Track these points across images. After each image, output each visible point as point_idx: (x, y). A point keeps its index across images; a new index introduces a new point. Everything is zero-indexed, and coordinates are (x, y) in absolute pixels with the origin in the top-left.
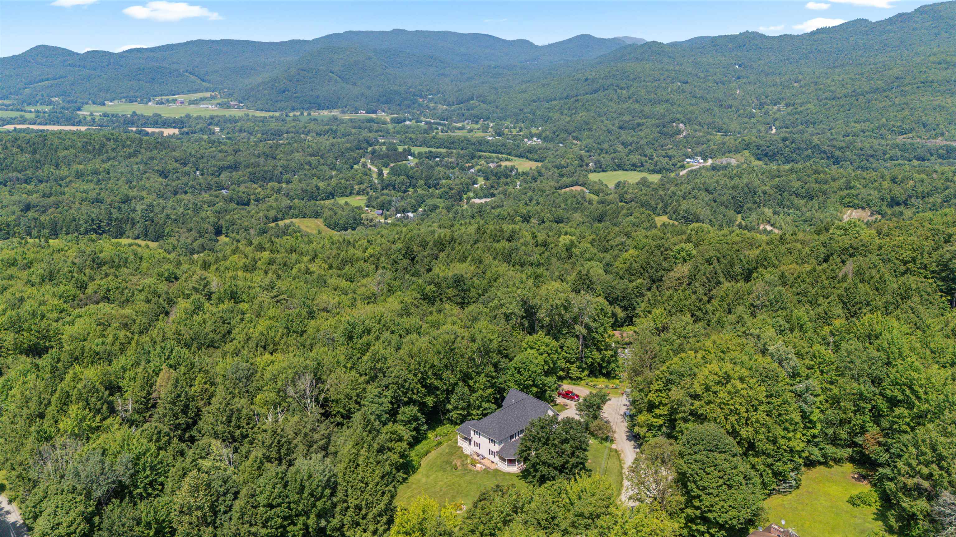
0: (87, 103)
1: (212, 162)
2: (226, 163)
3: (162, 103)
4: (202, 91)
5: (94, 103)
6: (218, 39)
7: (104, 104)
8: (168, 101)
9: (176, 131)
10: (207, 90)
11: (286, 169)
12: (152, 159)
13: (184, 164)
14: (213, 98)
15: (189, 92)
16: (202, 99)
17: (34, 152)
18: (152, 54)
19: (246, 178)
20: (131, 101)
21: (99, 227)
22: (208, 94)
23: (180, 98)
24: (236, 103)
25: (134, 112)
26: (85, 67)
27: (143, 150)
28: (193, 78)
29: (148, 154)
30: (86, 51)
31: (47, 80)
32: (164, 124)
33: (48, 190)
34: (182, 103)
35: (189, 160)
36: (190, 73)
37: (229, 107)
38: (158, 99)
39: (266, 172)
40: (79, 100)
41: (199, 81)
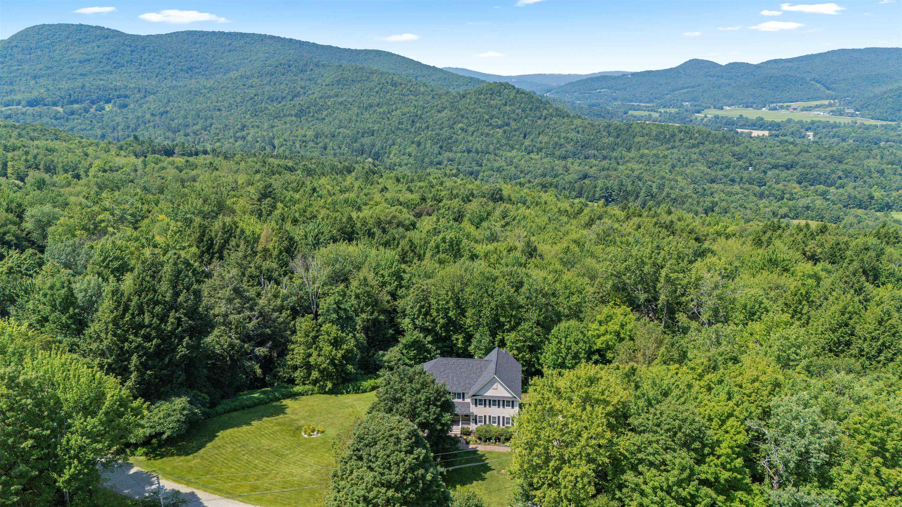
0: (709, 108)
1: (769, 159)
2: (781, 162)
3: (775, 109)
4: (822, 99)
5: (715, 108)
6: (862, 47)
7: (722, 109)
8: (782, 107)
9: (766, 133)
10: (827, 98)
11: (847, 174)
12: (711, 151)
13: (739, 159)
14: (830, 105)
15: (808, 100)
16: (817, 107)
17: (618, 136)
18: (789, 64)
19: (795, 178)
20: (747, 107)
21: (610, 196)
22: (826, 102)
23: (794, 105)
24: (852, 111)
25: (741, 116)
26: (722, 77)
27: (707, 143)
28: (819, 85)
29: (711, 146)
30: (727, 62)
31: (687, 88)
32: (761, 126)
33: (607, 166)
34: (795, 109)
35: (746, 156)
36: (817, 81)
37: (841, 114)
38: (772, 105)
39: (820, 175)
40: (704, 105)
41: (823, 89)
